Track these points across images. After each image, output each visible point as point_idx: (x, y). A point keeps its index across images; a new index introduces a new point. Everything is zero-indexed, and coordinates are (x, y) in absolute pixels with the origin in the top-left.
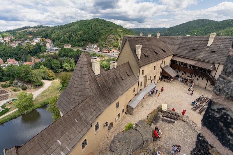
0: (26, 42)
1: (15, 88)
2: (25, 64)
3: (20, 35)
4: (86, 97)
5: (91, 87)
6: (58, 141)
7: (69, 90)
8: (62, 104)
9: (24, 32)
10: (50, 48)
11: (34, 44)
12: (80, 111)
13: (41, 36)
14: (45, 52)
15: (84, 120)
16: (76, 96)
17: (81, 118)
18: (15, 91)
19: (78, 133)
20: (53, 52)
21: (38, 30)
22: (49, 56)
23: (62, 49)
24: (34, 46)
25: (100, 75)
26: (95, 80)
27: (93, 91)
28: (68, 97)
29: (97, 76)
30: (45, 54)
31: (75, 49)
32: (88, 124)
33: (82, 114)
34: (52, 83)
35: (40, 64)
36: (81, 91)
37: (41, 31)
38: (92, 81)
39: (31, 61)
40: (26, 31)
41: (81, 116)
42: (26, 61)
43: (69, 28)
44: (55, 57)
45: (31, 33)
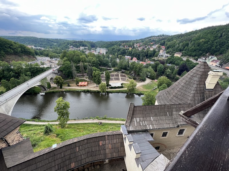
0: (148, 47)
1: (130, 76)
2: (141, 62)
3: (146, 42)
4: (184, 102)
5: (194, 97)
6: (152, 117)
7: (171, 90)
8: (160, 98)
9: (149, 40)
10: (162, 54)
11: (152, 49)
12: (174, 110)
13: (159, 44)
14: (157, 56)
15: (174, 118)
16: (175, 98)
17: (172, 115)
18: (130, 78)
19: (166, 123)
20: (163, 58)
21: (159, 38)
22: (158, 60)
23: (171, 57)
24: (151, 51)
25: (212, 90)
26: (202, 93)
27: (194, 101)
28: (168, 95)
29: (207, 90)
30: (156, 58)
31: (185, 59)
32: (176, 123)
33: (174, 113)
34: (151, 81)
35: (150, 65)
36: (182, 95)
37: (161, 39)
38: (198, 92)
39: (145, 61)
40: (151, 40)
41: (173, 114)
42: (142, 61)
43: (188, 37)
44: (163, 63)
45: (153, 41)
